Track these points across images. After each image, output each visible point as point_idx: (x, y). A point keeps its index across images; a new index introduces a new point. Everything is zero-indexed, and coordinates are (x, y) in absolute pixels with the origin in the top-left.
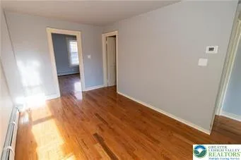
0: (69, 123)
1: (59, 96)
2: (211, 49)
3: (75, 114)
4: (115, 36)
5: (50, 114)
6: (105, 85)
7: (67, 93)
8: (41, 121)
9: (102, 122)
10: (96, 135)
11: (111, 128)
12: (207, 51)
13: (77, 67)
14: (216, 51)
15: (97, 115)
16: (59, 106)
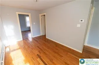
0: (27, 50)
1: (22, 40)
2: (82, 21)
3: (29, 47)
4: (45, 15)
5: (18, 47)
6: (41, 35)
7: (25, 38)
8: (14, 50)
9: (40, 50)
10: (38, 55)
11: (44, 52)
12: (80, 21)
13: (30, 28)
14: (83, 21)
15: (38, 47)
16: (22, 44)
